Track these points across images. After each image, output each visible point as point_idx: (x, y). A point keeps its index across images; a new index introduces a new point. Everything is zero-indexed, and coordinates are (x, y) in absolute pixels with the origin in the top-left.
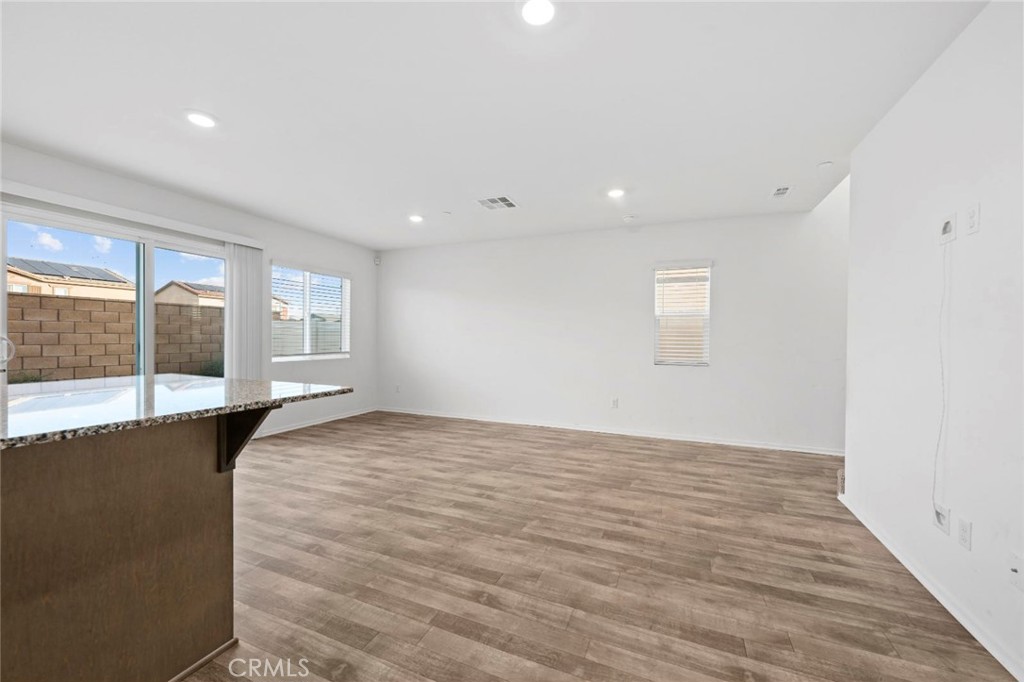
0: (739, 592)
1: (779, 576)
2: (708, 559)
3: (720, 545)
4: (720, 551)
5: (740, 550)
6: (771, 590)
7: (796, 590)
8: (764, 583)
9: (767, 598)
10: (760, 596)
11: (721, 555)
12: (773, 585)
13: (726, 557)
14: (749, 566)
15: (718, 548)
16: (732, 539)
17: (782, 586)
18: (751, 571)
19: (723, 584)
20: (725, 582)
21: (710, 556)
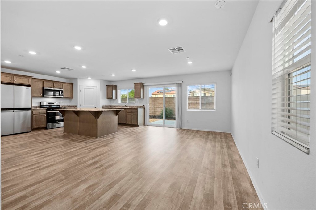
0: (49, 176)
1: (40, 187)
2: (66, 176)
3: (68, 181)
4: (66, 180)
5: (60, 185)
6: (40, 182)
7: (32, 187)
8: (44, 182)
9: (40, 179)
10: (42, 179)
11: (64, 179)
12: (41, 184)
13: (62, 180)
14: (53, 183)
15: (68, 180)
16: (67, 186)
17: (37, 185)
18: (50, 182)
19: (55, 174)
20: (55, 175)
21: (67, 177)
